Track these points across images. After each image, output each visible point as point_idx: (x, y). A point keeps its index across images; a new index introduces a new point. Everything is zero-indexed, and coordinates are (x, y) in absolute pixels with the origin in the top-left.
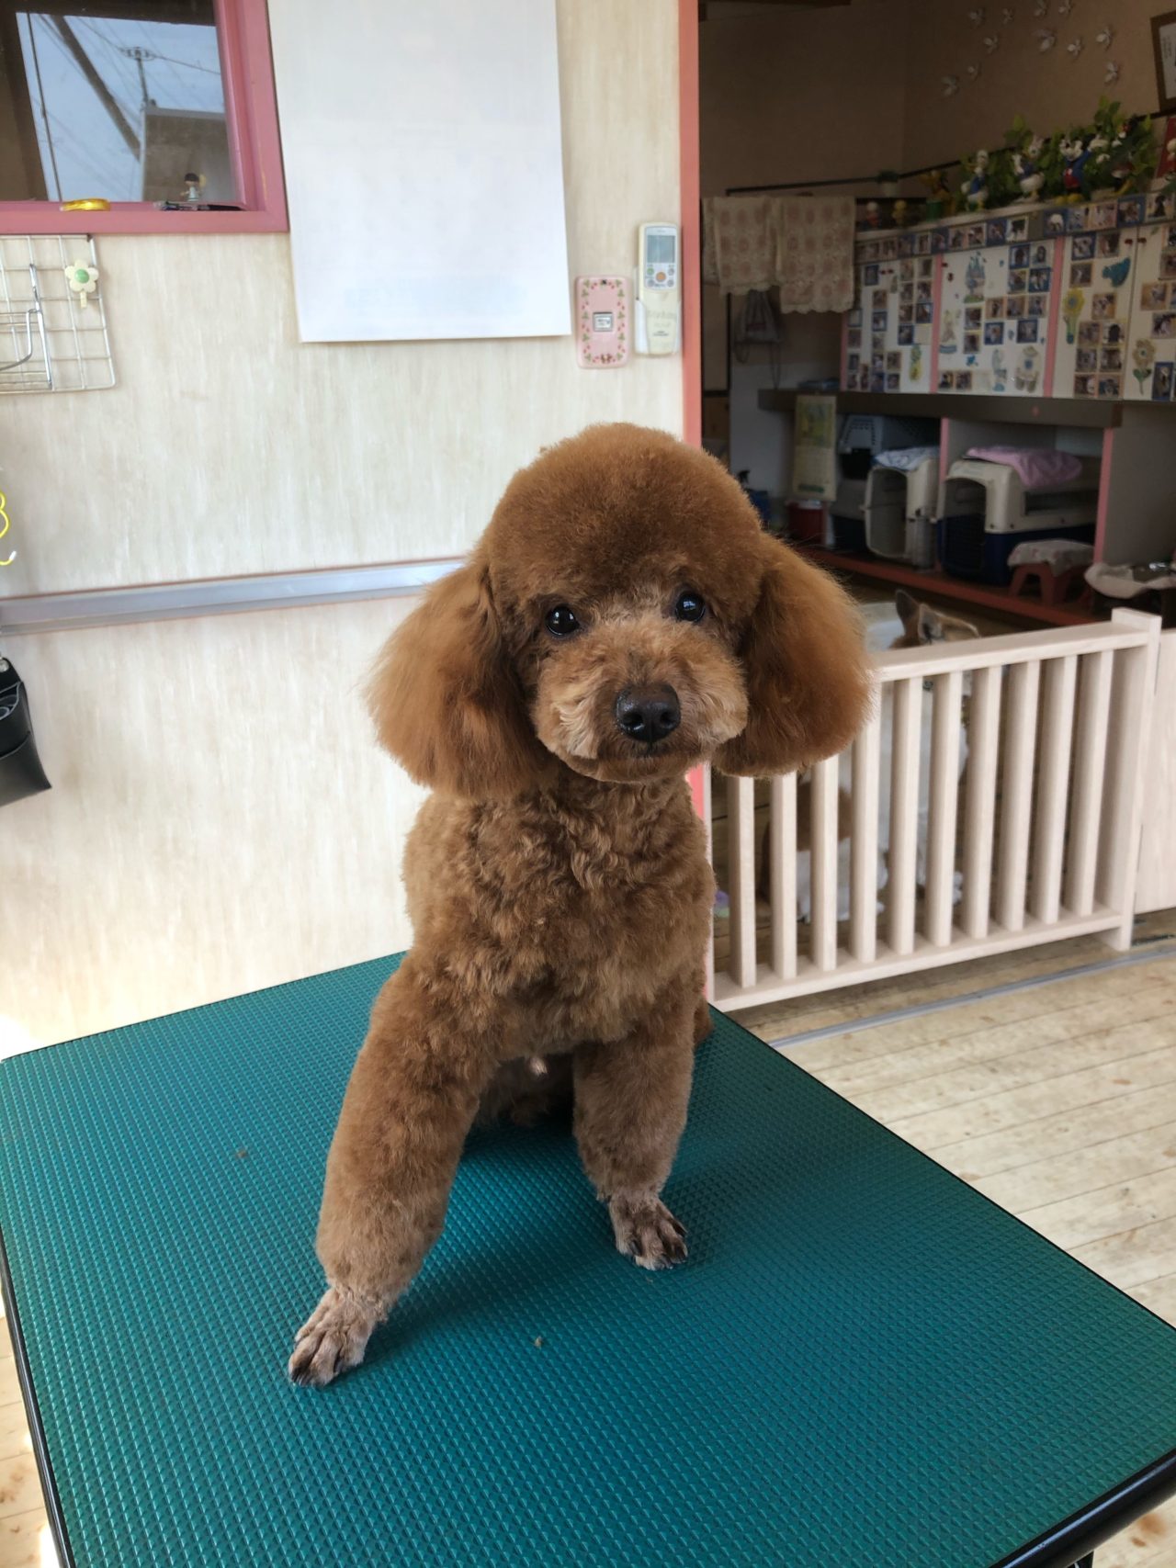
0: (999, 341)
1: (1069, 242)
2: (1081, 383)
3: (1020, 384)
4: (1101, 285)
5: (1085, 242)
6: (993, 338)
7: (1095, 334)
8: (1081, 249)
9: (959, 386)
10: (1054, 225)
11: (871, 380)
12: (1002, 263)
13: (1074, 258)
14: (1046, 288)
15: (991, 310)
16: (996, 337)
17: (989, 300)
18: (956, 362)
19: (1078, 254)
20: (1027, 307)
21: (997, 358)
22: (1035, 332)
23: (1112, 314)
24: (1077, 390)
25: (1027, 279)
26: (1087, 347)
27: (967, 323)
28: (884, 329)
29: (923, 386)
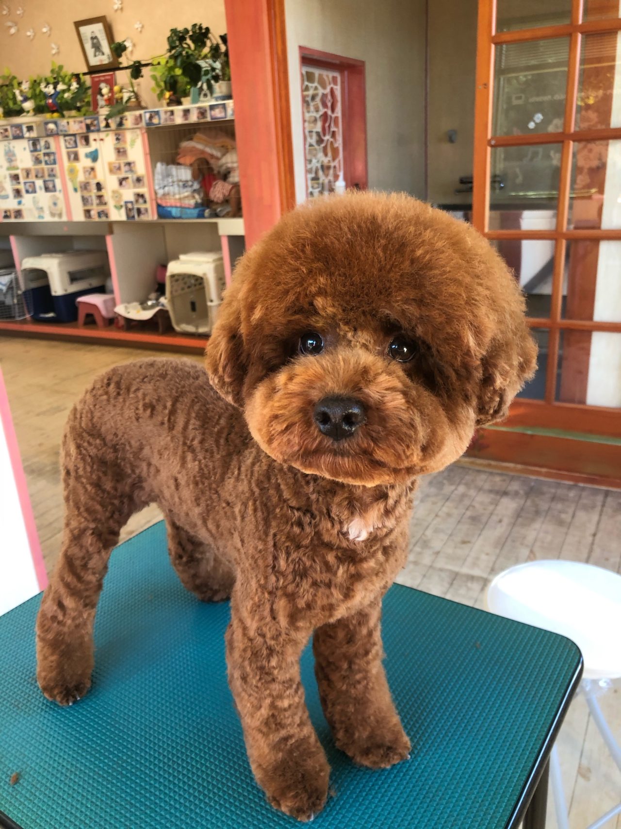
0: (34, 191)
1: (62, 139)
2: (87, 212)
3: (53, 214)
4: (85, 162)
5: (71, 139)
6: (30, 190)
7: (88, 187)
8: (69, 143)
9: (16, 217)
10: (52, 130)
12: (25, 149)
13: (67, 148)
14: (55, 163)
15: (25, 174)
17: (22, 170)
18: (11, 204)
19: (69, 146)
20: (46, 174)
21: (35, 201)
22: (54, 186)
23: (95, 177)
24: (86, 216)
25: (42, 157)
26: (86, 194)
27: (12, 182)
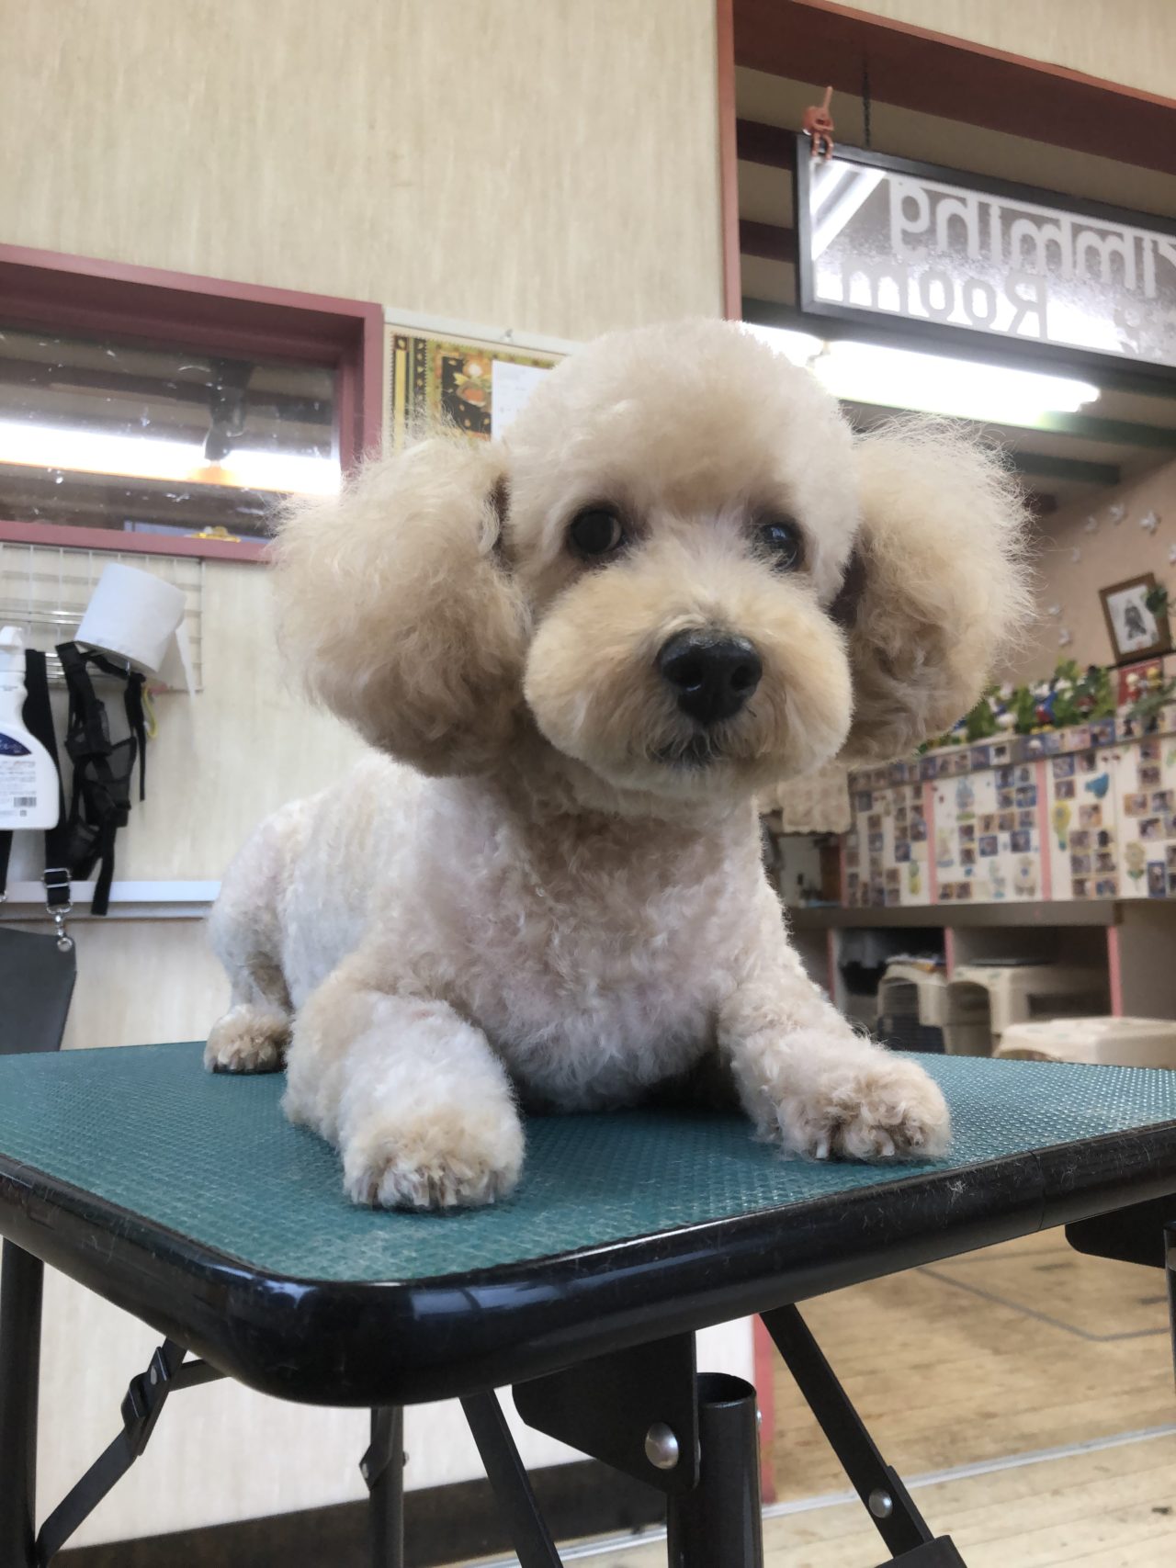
0: (994, 852)
1: (1049, 764)
2: (1079, 885)
3: (1020, 890)
4: (1084, 798)
5: (1064, 762)
6: (988, 850)
7: (1085, 840)
8: (1061, 769)
9: (960, 896)
10: (1034, 750)
11: (872, 896)
12: (988, 784)
13: (1056, 776)
14: (1033, 803)
15: (983, 825)
16: (990, 848)
17: (980, 817)
18: (955, 874)
19: (1059, 773)
20: (1017, 821)
21: (993, 869)
22: (1027, 842)
23: (1099, 822)
24: (1075, 892)
25: (1014, 796)
26: (1080, 852)
27: (961, 837)
28: (881, 849)
29: (923, 898)
